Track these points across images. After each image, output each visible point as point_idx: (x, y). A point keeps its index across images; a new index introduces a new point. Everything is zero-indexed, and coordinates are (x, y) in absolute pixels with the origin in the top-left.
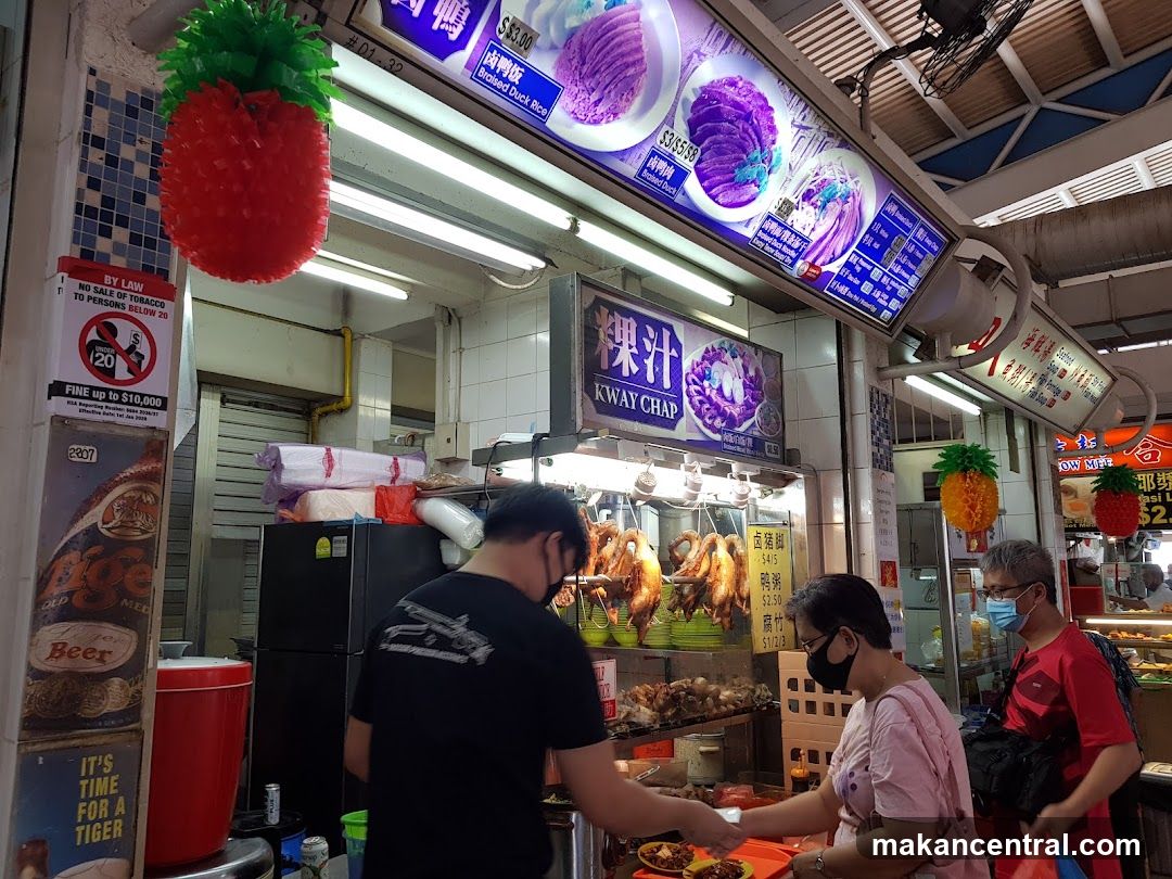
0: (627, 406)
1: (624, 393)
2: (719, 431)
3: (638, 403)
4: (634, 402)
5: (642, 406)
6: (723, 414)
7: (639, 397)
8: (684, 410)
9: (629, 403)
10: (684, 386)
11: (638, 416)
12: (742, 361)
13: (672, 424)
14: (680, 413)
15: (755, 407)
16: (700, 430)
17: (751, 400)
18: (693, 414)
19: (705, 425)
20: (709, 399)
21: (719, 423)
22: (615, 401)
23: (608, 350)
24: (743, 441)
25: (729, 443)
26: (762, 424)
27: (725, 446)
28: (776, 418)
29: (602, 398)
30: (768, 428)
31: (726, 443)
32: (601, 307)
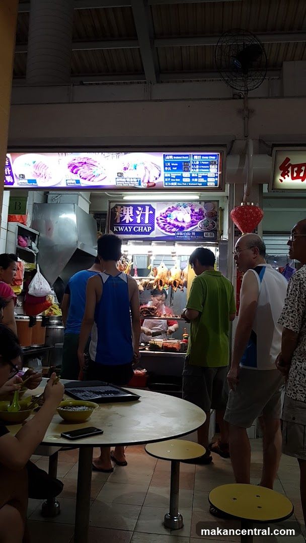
0: (127, 231)
2: (174, 232)
3: (132, 229)
4: (130, 229)
5: (134, 230)
6: (177, 227)
7: (133, 228)
8: (155, 228)
9: (129, 230)
10: (156, 221)
11: (133, 233)
12: (190, 208)
13: (149, 233)
14: (153, 229)
15: (198, 222)
16: (163, 233)
17: (195, 220)
18: (160, 229)
19: (166, 231)
20: (169, 223)
21: (174, 230)
22: (122, 230)
23: (120, 217)
24: (189, 234)
25: (180, 235)
26: (202, 227)
27: (177, 237)
28: (213, 223)
29: (117, 230)
30: (207, 228)
31: (178, 235)
32: (118, 207)
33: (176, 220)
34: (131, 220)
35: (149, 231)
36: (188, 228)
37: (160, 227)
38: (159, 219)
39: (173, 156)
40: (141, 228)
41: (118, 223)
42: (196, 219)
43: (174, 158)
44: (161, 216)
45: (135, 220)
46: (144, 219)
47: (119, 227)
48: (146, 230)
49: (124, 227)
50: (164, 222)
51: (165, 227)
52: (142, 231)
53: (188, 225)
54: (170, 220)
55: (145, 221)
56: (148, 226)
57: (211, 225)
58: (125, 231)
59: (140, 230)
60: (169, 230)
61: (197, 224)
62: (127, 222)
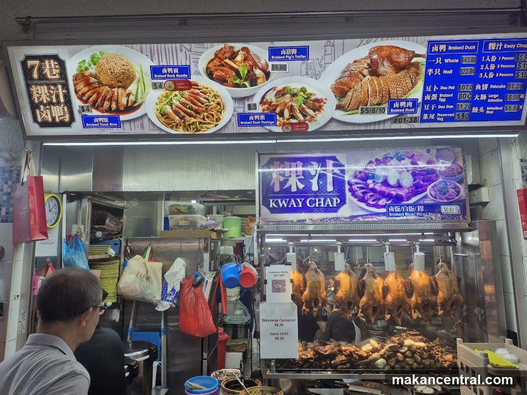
1: (293, 200)
2: (384, 207)
3: (304, 203)
4: (300, 203)
5: (308, 205)
6: (389, 196)
7: (305, 200)
8: (347, 201)
9: (297, 203)
10: (347, 187)
11: (305, 209)
12: (410, 160)
13: (335, 210)
14: (343, 202)
15: (427, 186)
16: (363, 209)
17: (422, 183)
18: (355, 200)
19: (369, 205)
20: (373, 190)
21: (382, 202)
22: (285, 206)
23: (280, 182)
24: (412, 209)
25: (395, 212)
26: (436, 195)
27: (390, 214)
28: (455, 188)
29: (275, 206)
30: (445, 196)
31: (392, 212)
32: (274, 162)
33: (385, 183)
34: (301, 186)
35: (335, 205)
36: (409, 199)
37: (356, 197)
38: (352, 182)
39: (448, 43)
40: (319, 200)
41: (278, 193)
42: (423, 181)
43: (450, 48)
44: (356, 177)
45: (308, 186)
46: (326, 183)
47: (279, 200)
48: (330, 203)
49: (288, 200)
50: (362, 188)
51: (366, 197)
52: (322, 205)
53: (408, 193)
54: (375, 185)
55: (326, 188)
56: (334, 197)
57: (453, 192)
58: (290, 206)
59: (319, 204)
60: (374, 203)
61: (426, 190)
62: (294, 189)
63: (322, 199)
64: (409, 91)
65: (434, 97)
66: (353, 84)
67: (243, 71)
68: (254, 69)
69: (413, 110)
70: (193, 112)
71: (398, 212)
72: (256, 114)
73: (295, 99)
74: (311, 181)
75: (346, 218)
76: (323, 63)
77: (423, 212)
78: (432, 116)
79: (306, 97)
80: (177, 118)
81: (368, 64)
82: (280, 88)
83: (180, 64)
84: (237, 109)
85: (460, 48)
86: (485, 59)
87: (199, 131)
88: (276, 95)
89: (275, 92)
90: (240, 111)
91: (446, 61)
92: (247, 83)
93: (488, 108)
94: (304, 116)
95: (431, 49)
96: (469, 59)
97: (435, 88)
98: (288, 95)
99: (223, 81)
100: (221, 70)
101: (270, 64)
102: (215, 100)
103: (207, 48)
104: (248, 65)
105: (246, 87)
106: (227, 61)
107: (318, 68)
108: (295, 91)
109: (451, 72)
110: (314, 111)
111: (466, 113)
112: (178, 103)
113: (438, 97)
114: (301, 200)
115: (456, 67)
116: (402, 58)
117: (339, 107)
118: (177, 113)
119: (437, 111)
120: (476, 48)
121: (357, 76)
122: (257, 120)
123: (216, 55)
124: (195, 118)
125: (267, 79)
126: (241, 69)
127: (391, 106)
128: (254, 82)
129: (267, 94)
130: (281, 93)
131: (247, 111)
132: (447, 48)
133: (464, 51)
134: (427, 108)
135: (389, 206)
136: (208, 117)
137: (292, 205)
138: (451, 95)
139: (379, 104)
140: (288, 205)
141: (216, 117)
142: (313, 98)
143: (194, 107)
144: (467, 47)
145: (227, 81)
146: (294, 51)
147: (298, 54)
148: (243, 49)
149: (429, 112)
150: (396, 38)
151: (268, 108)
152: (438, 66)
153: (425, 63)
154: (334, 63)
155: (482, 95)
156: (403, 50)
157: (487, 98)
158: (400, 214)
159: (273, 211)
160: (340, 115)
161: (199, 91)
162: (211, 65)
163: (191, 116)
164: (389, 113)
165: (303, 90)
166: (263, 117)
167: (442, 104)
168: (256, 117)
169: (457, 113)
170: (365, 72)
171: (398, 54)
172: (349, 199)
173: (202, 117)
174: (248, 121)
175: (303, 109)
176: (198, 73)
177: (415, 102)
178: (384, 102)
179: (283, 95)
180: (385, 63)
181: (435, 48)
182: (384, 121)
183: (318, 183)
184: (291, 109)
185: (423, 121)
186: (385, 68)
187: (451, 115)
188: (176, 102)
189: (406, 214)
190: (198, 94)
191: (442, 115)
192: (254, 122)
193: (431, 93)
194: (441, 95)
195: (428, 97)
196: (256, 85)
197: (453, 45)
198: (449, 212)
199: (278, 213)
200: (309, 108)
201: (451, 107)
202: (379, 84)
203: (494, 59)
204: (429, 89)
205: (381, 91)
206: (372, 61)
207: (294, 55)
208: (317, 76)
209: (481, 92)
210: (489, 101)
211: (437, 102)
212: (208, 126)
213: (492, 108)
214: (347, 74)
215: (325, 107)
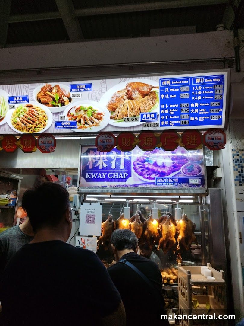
0: (101, 177)
1: (100, 174)
2: (154, 179)
4: (104, 176)
5: (109, 177)
6: (157, 172)
7: (107, 174)
8: (132, 175)
10: (132, 166)
11: (107, 179)
13: (125, 180)
14: (129, 175)
15: (180, 166)
16: (141, 180)
17: (177, 164)
18: (137, 174)
19: (145, 178)
20: (148, 169)
21: (153, 176)
22: (95, 177)
23: (93, 163)
24: (171, 181)
25: (160, 182)
26: (186, 172)
27: (158, 184)
28: (198, 168)
29: (89, 177)
30: (191, 173)
31: (158, 182)
32: (90, 151)
33: (155, 164)
35: (125, 178)
36: (169, 174)
37: (137, 172)
38: (136, 163)
39: (171, 80)
40: (115, 174)
41: (91, 169)
42: (179, 163)
43: (173, 82)
44: (138, 160)
45: (110, 165)
46: (120, 164)
47: (92, 174)
48: (122, 176)
49: (97, 174)
50: (141, 167)
51: (143, 173)
52: (117, 177)
53: (169, 171)
54: (149, 165)
55: (120, 167)
56: (125, 172)
57: (197, 170)
58: (98, 178)
59: (115, 177)
60: (148, 176)
61: (180, 169)
62: (101, 167)
63: (117, 174)
64: (151, 108)
65: (167, 111)
66: (119, 104)
67: (57, 98)
68: (63, 97)
69: (155, 119)
70: (31, 121)
71: (162, 183)
72: (65, 122)
73: (86, 113)
74: (111, 162)
75: (131, 185)
76: (100, 93)
77: (178, 183)
78: (167, 123)
79: (93, 112)
80: (23, 125)
81: (126, 93)
82: (77, 107)
83: (23, 95)
84: (55, 119)
85: (178, 82)
86: (195, 89)
87: (34, 132)
88: (75, 111)
89: (75, 109)
90: (57, 120)
91: (171, 90)
92: (59, 105)
93: (200, 118)
94: (93, 123)
95: (162, 83)
96: (184, 89)
97: (167, 106)
98: (83, 111)
99: (46, 104)
100: (45, 98)
101: (71, 93)
102: (43, 114)
103: (37, 86)
104: (59, 94)
105: (59, 106)
106: (48, 92)
107: (98, 96)
108: (86, 109)
109: (175, 96)
110: (98, 120)
111: (187, 121)
112: (23, 116)
113: (169, 111)
114: (105, 174)
115: (178, 94)
116: (145, 89)
117: (112, 118)
118: (22, 122)
119: (169, 120)
120: (188, 82)
121: (120, 99)
122: (66, 125)
123: (42, 90)
124: (32, 124)
125: (70, 102)
126: (55, 97)
127: (142, 117)
128: (63, 104)
129: (71, 110)
130: (79, 110)
131: (60, 120)
132: (171, 82)
133: (181, 84)
134: (163, 118)
135: (157, 179)
136: (39, 124)
137: (99, 177)
138: (177, 110)
139: (135, 116)
140: (97, 177)
141: (43, 124)
142: (96, 112)
143: (32, 118)
144: (183, 82)
145: (48, 104)
146: (84, 86)
147: (86, 88)
148: (56, 86)
149: (165, 120)
150: (141, 78)
151: (72, 119)
152: (167, 93)
153: (159, 92)
154: (106, 92)
155: (195, 110)
156: (145, 84)
157: (199, 111)
158: (163, 184)
159: (88, 180)
160: (113, 122)
161: (33, 110)
162: (39, 95)
163: (30, 123)
164: (141, 121)
165: (91, 108)
166: (69, 124)
167: (172, 115)
168: (66, 124)
169: (181, 121)
170: (125, 97)
171: (143, 87)
172: (134, 174)
173: (36, 124)
174: (61, 126)
175: (92, 119)
176: (33, 100)
177: (155, 114)
178: (137, 115)
179: (80, 111)
180: (136, 92)
181: (164, 83)
182: (139, 126)
183: (115, 164)
184: (85, 119)
185: (161, 126)
186: (136, 95)
187: (178, 122)
188: (22, 116)
189: (167, 183)
190: (33, 111)
191: (172, 122)
192: (64, 126)
193: (165, 109)
194: (170, 110)
195: (163, 112)
196: (64, 105)
197: (174, 81)
198: (194, 183)
199: (91, 181)
200: (95, 118)
201: (178, 117)
202: (134, 104)
203: (200, 88)
204: (163, 106)
205: (135, 108)
206: (128, 91)
207: (84, 88)
208: (98, 100)
209: (194, 108)
210: (200, 113)
211: (168, 114)
212: (39, 129)
213: (203, 118)
214: (115, 98)
215: (104, 117)
